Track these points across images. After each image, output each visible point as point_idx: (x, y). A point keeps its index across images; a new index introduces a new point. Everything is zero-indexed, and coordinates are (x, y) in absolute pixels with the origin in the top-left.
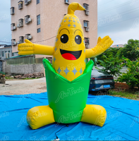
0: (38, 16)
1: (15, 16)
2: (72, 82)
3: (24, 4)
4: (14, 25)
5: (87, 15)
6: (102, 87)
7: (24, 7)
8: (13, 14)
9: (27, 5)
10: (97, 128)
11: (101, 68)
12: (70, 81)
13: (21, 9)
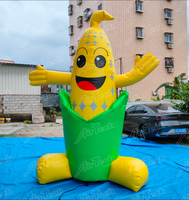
1: (74, 36)
2: (89, 122)
3: (84, 19)
4: (72, 48)
5: (169, 25)
6: (172, 132)
7: (84, 23)
8: (72, 35)
9: (87, 21)
10: (127, 192)
11: (179, 102)
12: (87, 120)
13: (80, 27)
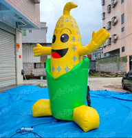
0: (123, 16)
7: (112, 9)
8: (104, 19)
9: (114, 7)
12: (55, 78)
13: (109, 12)
